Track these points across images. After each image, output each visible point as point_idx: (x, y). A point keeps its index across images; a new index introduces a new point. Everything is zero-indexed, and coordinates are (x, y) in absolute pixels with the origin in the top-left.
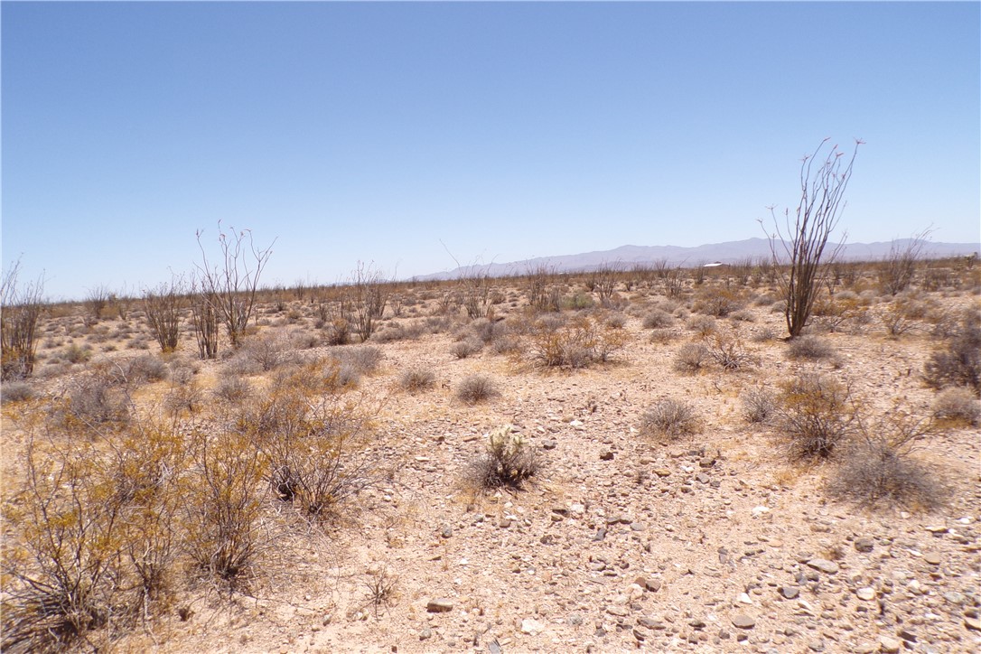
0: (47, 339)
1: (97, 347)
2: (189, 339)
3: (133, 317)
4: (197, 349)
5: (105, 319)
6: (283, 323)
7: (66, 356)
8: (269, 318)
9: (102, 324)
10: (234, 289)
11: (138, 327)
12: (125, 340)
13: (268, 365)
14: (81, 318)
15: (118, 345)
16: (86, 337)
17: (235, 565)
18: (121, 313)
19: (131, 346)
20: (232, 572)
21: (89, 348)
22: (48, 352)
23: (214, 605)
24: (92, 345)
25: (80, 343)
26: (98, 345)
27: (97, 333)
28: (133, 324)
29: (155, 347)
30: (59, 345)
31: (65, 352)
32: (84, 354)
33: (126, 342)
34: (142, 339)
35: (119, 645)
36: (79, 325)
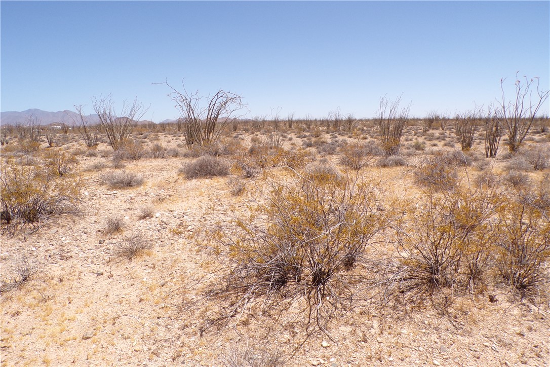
0: (406, 136)
1: (428, 143)
2: (478, 144)
3: (448, 129)
4: (484, 151)
5: (433, 129)
6: (543, 141)
7: (413, 146)
8: (533, 137)
9: (431, 131)
10: (519, 116)
11: (450, 135)
12: (443, 141)
13: (538, 167)
14: (422, 127)
15: (439, 144)
16: (423, 137)
17: (525, 283)
18: (442, 126)
19: (445, 145)
20: (523, 287)
21: (425, 143)
22: (406, 143)
23: (511, 301)
24: (426, 142)
25: (421, 140)
26: (429, 142)
27: (429, 136)
28: (448, 132)
29: (458, 147)
30: (411, 140)
31: (413, 144)
32: (422, 146)
33: (443, 142)
34: (452, 142)
35: (457, 300)
36: (420, 131)
